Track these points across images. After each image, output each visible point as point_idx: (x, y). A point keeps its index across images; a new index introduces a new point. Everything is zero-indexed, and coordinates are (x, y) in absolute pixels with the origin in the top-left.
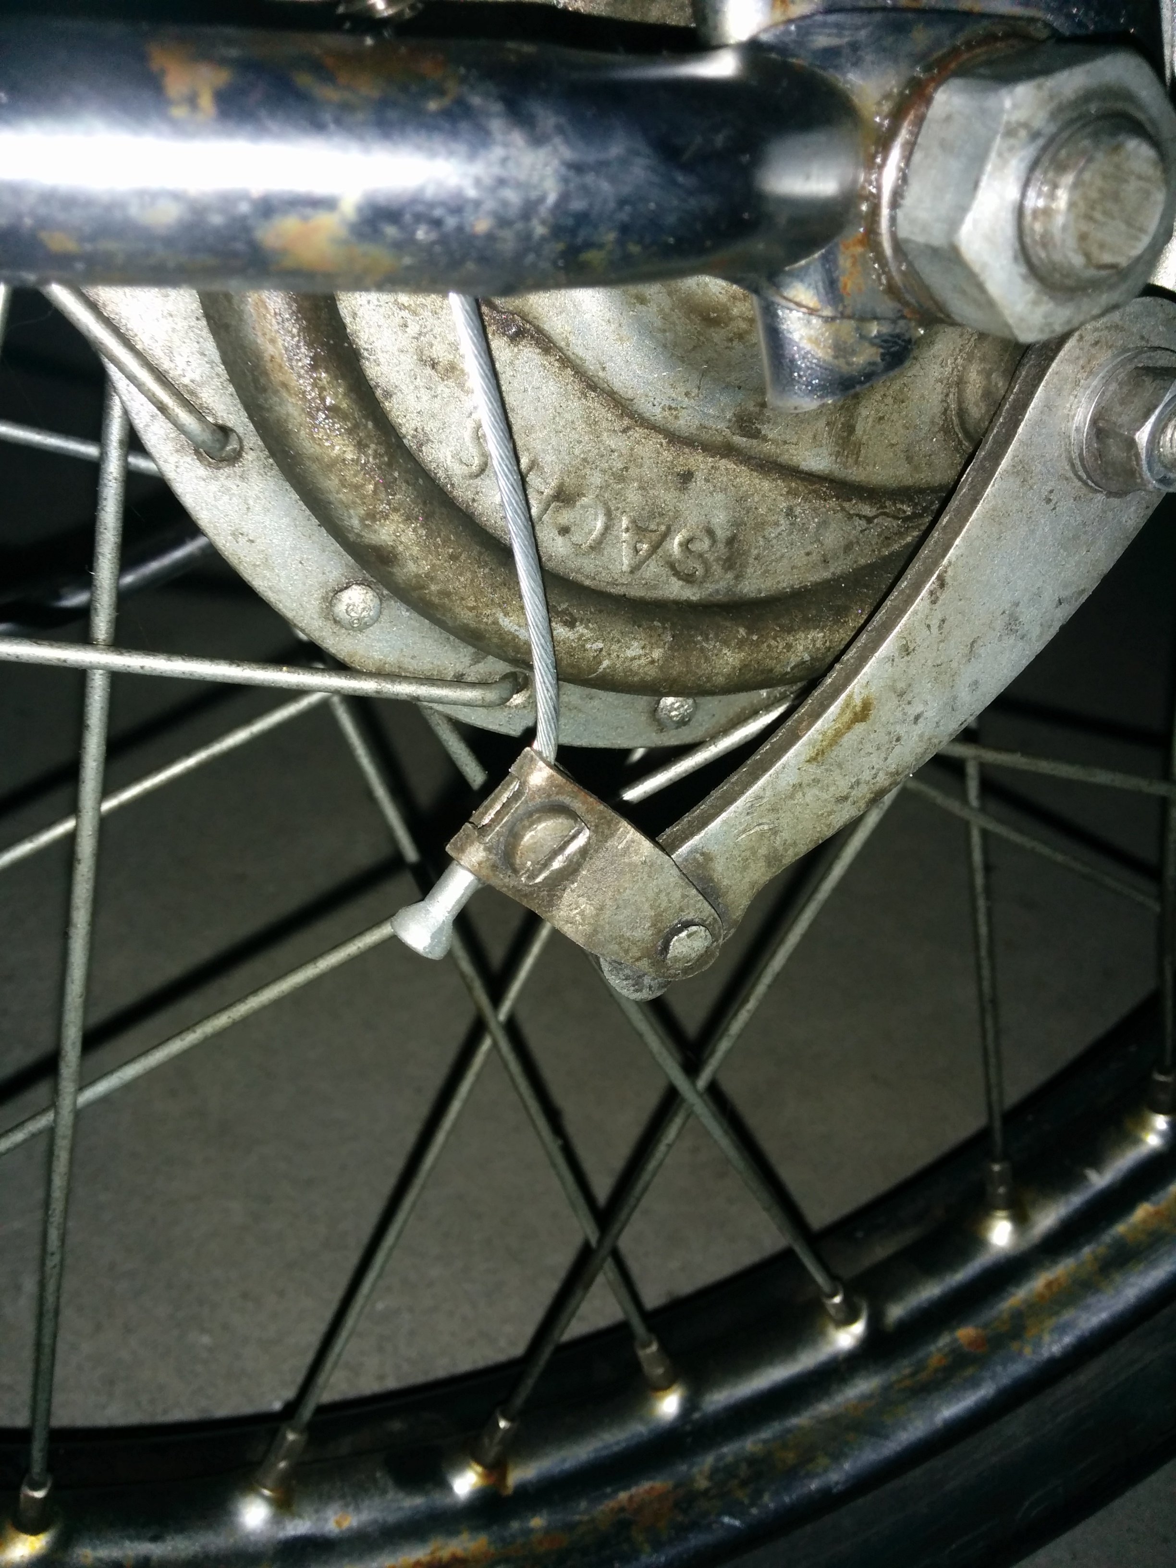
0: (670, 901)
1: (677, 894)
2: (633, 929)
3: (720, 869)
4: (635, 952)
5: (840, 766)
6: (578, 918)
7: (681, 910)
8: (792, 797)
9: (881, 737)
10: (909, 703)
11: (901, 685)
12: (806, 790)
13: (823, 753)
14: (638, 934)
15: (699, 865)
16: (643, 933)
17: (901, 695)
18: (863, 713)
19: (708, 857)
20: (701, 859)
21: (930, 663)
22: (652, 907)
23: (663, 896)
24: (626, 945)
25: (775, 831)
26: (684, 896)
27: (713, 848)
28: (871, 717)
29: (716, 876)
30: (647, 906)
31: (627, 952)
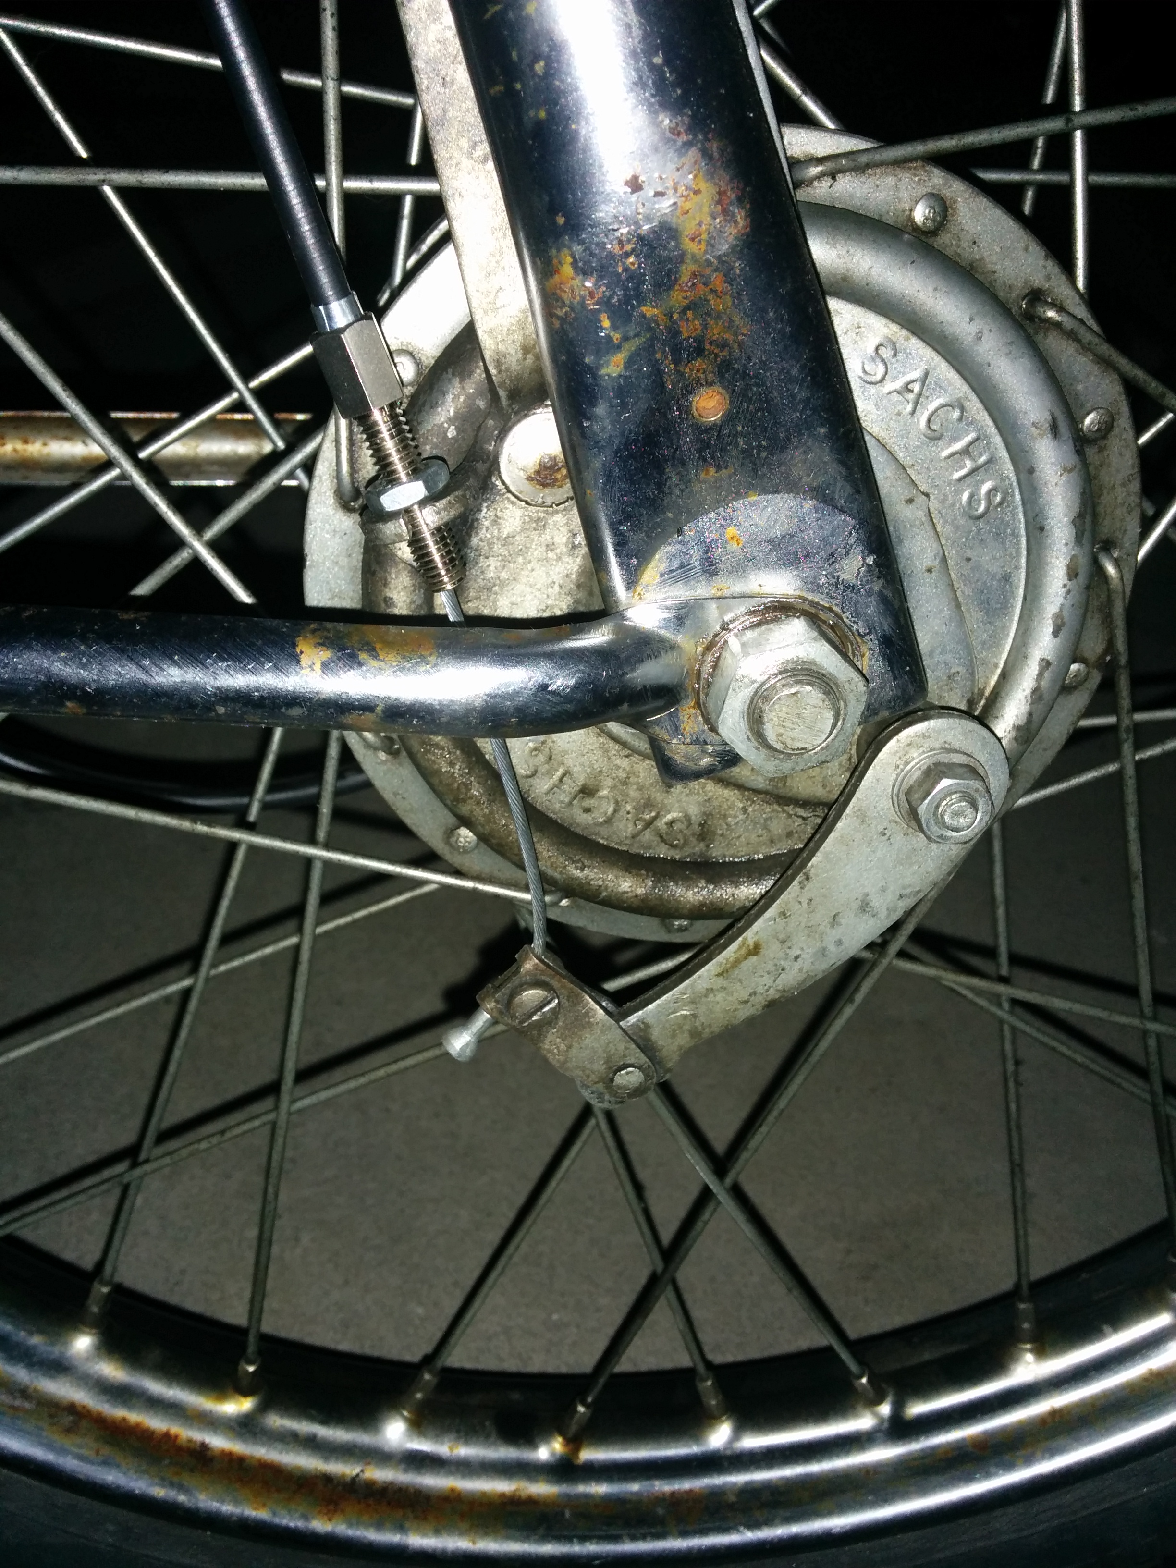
0: (616, 1050)
1: (621, 1047)
2: (591, 1063)
3: (655, 1034)
4: (594, 1078)
5: (740, 981)
7: (625, 1057)
8: (706, 996)
9: (770, 966)
10: (790, 948)
11: (782, 936)
12: (716, 993)
13: (730, 970)
14: (597, 1067)
15: (641, 1030)
16: (601, 1066)
17: (783, 942)
18: (754, 950)
19: (647, 1026)
20: (642, 1026)
21: (803, 925)
22: (604, 1051)
23: (611, 1045)
24: (588, 1072)
25: (694, 1016)
26: (626, 1048)
27: (650, 1020)
28: (762, 953)
29: (653, 1040)
30: (600, 1051)
31: (588, 1077)
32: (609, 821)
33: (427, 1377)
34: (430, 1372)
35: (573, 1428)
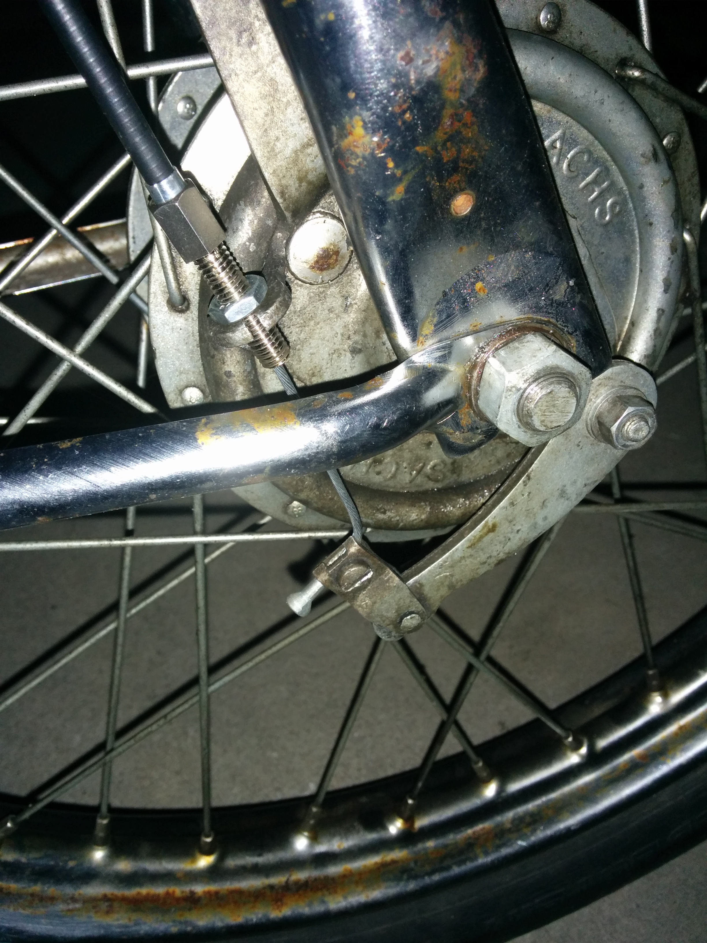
0: (404, 603)
1: (407, 601)
2: (387, 612)
3: (427, 590)
4: (387, 622)
5: (482, 550)
6: (365, 606)
7: (409, 607)
8: (460, 561)
9: (502, 538)
10: (514, 525)
11: (510, 518)
12: (466, 559)
13: (474, 544)
14: (389, 615)
15: (417, 588)
16: (392, 614)
17: (510, 522)
18: (493, 529)
19: (421, 585)
20: (418, 586)
21: (524, 509)
22: (396, 604)
23: (402, 601)
24: (384, 618)
25: (452, 576)
26: (411, 601)
27: (424, 582)
28: (497, 531)
29: (425, 593)
30: (394, 604)
31: (384, 621)
32: (394, 476)
33: (314, 810)
34: (316, 806)
35: (407, 813)
